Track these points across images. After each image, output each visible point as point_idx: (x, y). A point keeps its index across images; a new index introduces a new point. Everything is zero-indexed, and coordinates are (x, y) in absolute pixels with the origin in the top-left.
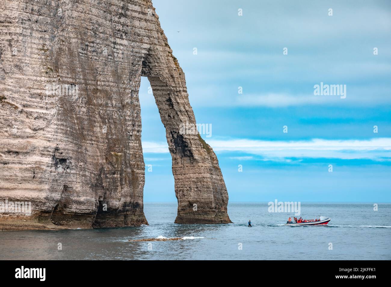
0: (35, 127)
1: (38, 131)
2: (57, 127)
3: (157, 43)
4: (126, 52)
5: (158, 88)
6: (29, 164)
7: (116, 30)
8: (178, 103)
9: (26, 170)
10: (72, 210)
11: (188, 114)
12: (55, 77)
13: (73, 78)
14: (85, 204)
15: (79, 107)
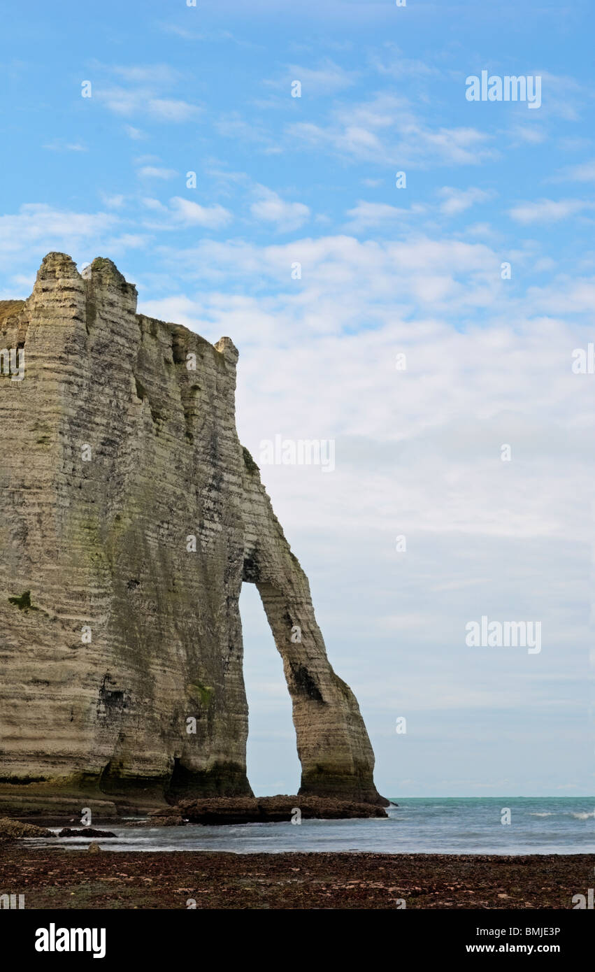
0: (74, 643)
1: (79, 650)
2: (108, 642)
3: (267, 533)
4: (218, 541)
5: (270, 599)
6: (65, 700)
7: (204, 508)
8: (299, 620)
9: (61, 708)
10: (133, 771)
11: (313, 636)
12: (105, 567)
13: (134, 572)
14: (152, 762)
15: (144, 615)
